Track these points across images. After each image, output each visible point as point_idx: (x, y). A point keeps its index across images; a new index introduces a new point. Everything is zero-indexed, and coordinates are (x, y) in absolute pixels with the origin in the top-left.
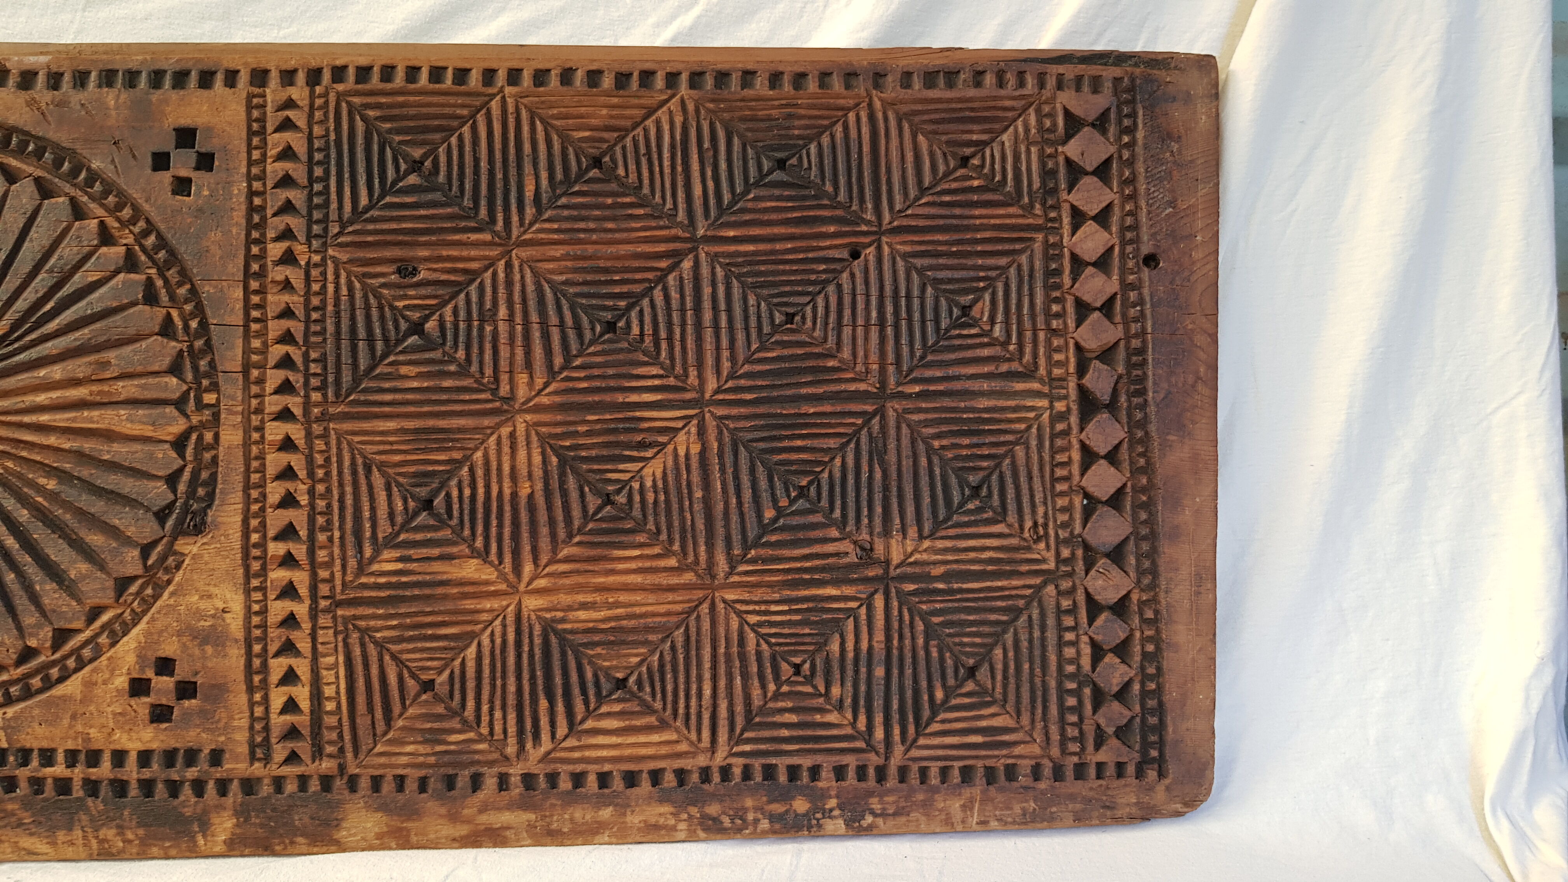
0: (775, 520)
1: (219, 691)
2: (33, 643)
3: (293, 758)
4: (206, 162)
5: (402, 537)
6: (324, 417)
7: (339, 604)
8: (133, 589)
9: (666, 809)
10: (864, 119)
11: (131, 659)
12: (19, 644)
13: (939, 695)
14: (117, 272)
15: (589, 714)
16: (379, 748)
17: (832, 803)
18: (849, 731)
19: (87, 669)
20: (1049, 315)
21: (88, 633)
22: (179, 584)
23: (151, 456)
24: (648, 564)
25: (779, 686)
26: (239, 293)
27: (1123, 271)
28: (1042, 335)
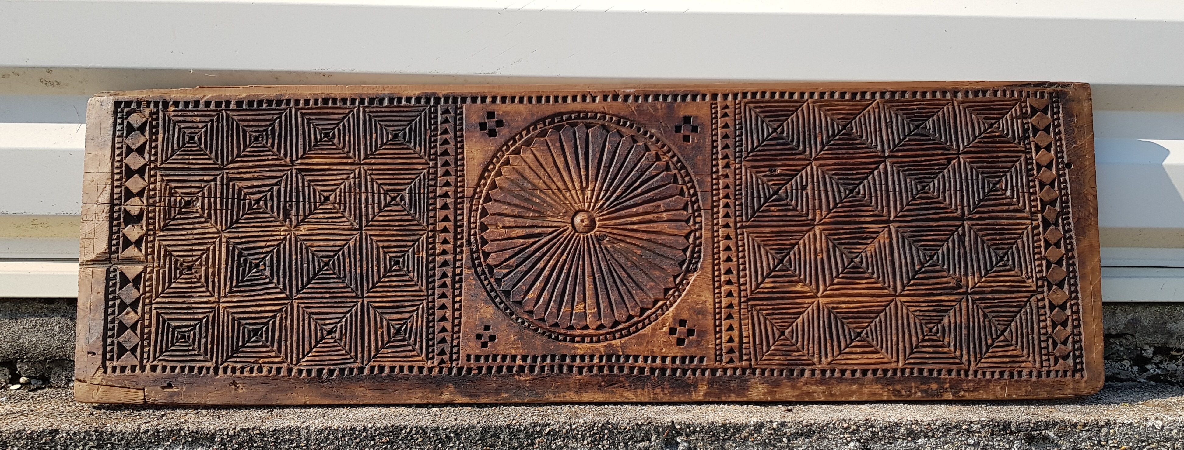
0: (920, 269)
1: (702, 333)
2: (632, 313)
3: (731, 361)
4: (695, 129)
5: (773, 274)
6: (742, 227)
7: (749, 300)
8: (670, 293)
9: (879, 386)
10: (951, 110)
11: (671, 320)
12: (627, 314)
13: (989, 342)
14: (663, 171)
15: (847, 346)
16: (764, 357)
17: (947, 385)
18: (953, 355)
19: (653, 324)
20: (1029, 187)
21: (653, 309)
22: (688, 291)
23: (677, 242)
24: (870, 286)
25: (924, 336)
26: (709, 179)
27: (1058, 169)
28: (1026, 195)
